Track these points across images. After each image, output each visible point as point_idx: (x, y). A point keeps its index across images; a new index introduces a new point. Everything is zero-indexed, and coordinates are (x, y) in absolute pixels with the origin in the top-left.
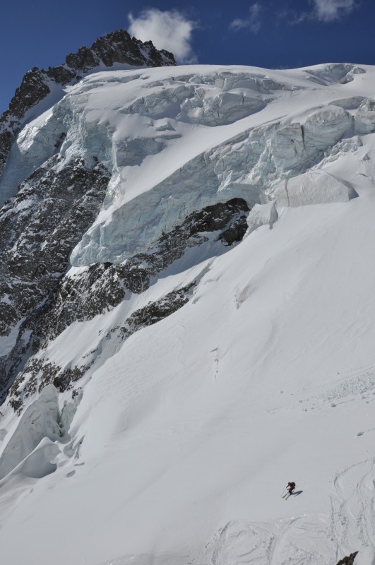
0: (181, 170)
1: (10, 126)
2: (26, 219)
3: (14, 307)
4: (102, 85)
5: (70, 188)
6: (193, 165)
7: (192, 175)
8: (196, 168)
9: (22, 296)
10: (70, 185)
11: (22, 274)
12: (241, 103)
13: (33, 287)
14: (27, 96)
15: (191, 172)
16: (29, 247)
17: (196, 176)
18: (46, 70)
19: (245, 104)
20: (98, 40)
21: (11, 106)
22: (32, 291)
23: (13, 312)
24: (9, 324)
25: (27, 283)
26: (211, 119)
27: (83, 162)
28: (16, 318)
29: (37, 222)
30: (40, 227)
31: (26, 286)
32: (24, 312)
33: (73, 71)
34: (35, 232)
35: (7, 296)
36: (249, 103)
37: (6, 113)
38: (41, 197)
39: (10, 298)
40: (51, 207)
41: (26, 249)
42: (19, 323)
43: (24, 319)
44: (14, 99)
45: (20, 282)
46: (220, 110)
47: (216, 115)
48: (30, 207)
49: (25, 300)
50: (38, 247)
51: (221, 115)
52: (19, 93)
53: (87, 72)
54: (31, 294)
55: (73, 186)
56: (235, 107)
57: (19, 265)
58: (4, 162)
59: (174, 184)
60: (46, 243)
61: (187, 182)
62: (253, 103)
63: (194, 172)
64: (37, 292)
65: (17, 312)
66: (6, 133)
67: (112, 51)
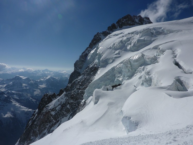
0: (107, 72)
1: (88, 52)
2: (79, 82)
3: (70, 109)
4: (111, 37)
5: (92, 73)
6: (110, 71)
7: (109, 74)
8: (111, 72)
9: (72, 106)
10: (92, 72)
11: (73, 99)
12: (143, 43)
13: (75, 103)
14: (94, 42)
15: (109, 73)
16: (76, 91)
17: (110, 75)
18: (102, 32)
19: (145, 43)
20: (119, 20)
21: (89, 45)
22: (75, 104)
23: (69, 110)
24: (68, 113)
25: (74, 102)
26: (133, 49)
27: (97, 65)
28: (70, 112)
29: (80, 83)
30: (81, 85)
31: (73, 103)
32: (72, 110)
33: (109, 32)
34: (79, 86)
35: (69, 105)
36: (146, 42)
37: (87, 48)
38: (84, 76)
39: (69, 106)
40: (85, 79)
41: (75, 92)
42: (70, 114)
43: (72, 113)
44: (90, 43)
45: (72, 101)
46: (136, 46)
47: (134, 47)
48: (81, 79)
49: (73, 107)
50: (79, 91)
51: (136, 48)
52: (93, 41)
53: (113, 32)
54: (74, 105)
55: (93, 72)
56: (141, 44)
57: (73, 96)
58: (84, 62)
59: (104, 77)
60: (80, 90)
61: (108, 77)
62: (148, 42)
63: (110, 74)
64: (76, 105)
65: (70, 110)
66: (86, 54)
67: (123, 23)
